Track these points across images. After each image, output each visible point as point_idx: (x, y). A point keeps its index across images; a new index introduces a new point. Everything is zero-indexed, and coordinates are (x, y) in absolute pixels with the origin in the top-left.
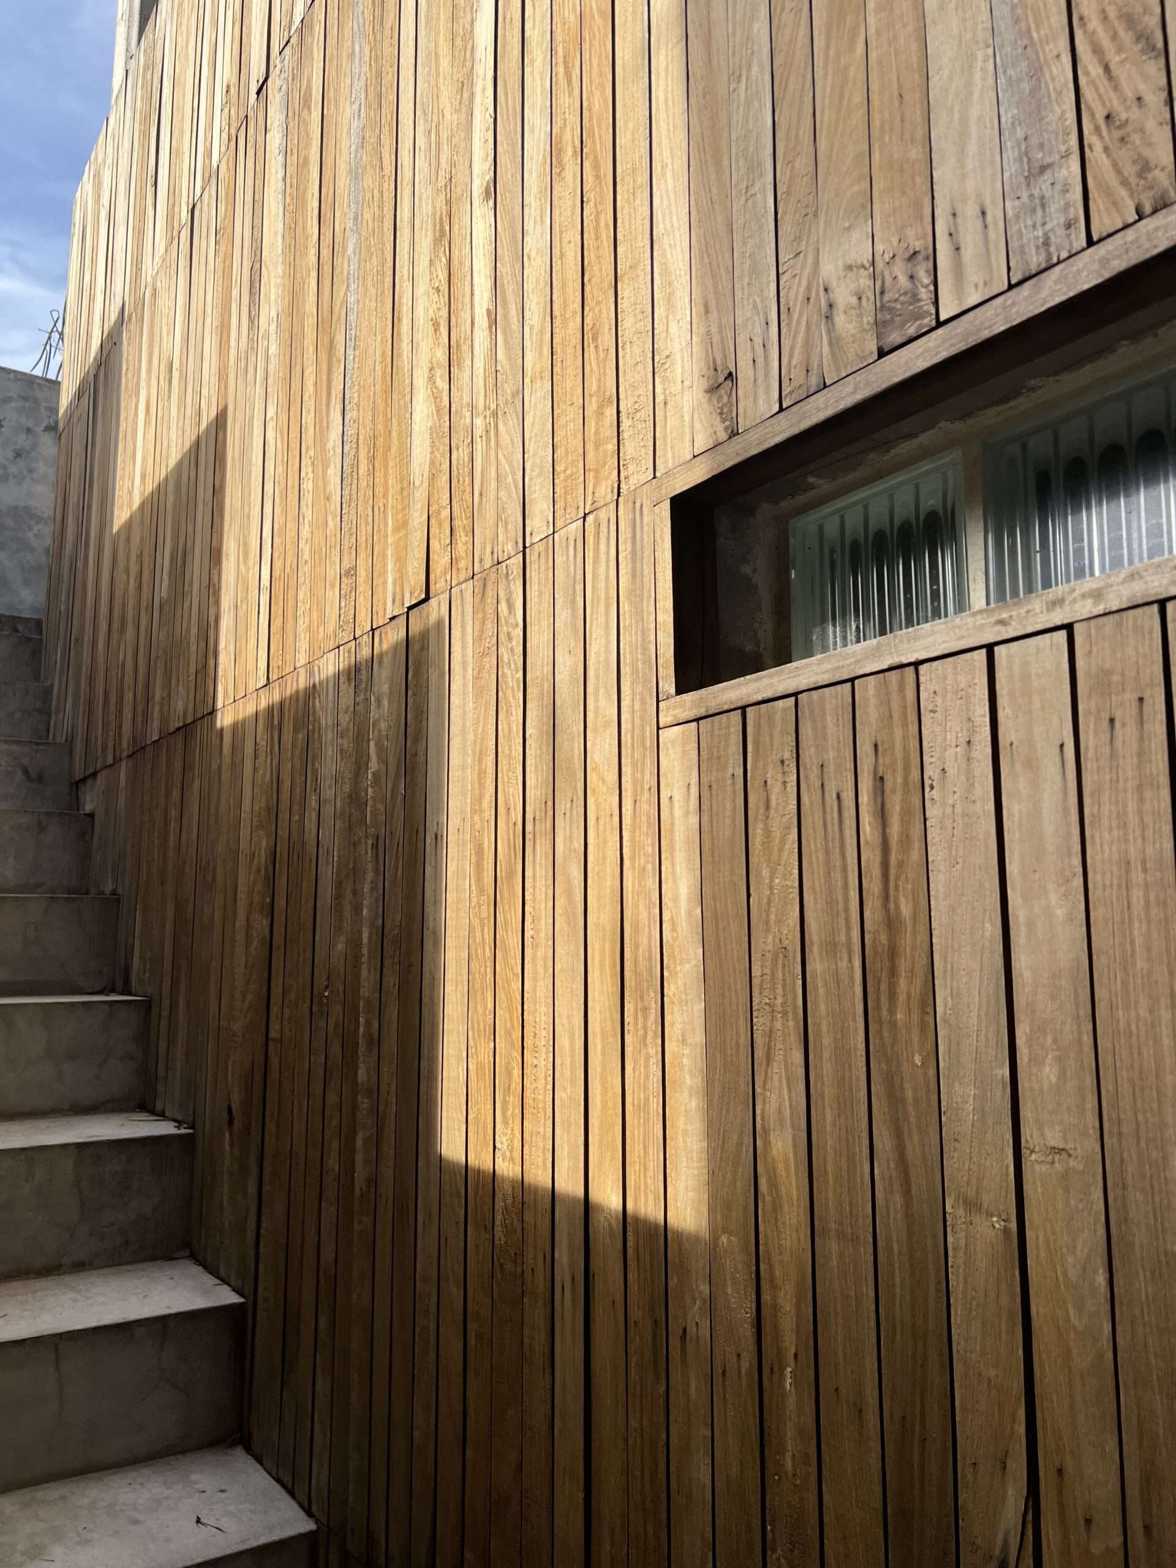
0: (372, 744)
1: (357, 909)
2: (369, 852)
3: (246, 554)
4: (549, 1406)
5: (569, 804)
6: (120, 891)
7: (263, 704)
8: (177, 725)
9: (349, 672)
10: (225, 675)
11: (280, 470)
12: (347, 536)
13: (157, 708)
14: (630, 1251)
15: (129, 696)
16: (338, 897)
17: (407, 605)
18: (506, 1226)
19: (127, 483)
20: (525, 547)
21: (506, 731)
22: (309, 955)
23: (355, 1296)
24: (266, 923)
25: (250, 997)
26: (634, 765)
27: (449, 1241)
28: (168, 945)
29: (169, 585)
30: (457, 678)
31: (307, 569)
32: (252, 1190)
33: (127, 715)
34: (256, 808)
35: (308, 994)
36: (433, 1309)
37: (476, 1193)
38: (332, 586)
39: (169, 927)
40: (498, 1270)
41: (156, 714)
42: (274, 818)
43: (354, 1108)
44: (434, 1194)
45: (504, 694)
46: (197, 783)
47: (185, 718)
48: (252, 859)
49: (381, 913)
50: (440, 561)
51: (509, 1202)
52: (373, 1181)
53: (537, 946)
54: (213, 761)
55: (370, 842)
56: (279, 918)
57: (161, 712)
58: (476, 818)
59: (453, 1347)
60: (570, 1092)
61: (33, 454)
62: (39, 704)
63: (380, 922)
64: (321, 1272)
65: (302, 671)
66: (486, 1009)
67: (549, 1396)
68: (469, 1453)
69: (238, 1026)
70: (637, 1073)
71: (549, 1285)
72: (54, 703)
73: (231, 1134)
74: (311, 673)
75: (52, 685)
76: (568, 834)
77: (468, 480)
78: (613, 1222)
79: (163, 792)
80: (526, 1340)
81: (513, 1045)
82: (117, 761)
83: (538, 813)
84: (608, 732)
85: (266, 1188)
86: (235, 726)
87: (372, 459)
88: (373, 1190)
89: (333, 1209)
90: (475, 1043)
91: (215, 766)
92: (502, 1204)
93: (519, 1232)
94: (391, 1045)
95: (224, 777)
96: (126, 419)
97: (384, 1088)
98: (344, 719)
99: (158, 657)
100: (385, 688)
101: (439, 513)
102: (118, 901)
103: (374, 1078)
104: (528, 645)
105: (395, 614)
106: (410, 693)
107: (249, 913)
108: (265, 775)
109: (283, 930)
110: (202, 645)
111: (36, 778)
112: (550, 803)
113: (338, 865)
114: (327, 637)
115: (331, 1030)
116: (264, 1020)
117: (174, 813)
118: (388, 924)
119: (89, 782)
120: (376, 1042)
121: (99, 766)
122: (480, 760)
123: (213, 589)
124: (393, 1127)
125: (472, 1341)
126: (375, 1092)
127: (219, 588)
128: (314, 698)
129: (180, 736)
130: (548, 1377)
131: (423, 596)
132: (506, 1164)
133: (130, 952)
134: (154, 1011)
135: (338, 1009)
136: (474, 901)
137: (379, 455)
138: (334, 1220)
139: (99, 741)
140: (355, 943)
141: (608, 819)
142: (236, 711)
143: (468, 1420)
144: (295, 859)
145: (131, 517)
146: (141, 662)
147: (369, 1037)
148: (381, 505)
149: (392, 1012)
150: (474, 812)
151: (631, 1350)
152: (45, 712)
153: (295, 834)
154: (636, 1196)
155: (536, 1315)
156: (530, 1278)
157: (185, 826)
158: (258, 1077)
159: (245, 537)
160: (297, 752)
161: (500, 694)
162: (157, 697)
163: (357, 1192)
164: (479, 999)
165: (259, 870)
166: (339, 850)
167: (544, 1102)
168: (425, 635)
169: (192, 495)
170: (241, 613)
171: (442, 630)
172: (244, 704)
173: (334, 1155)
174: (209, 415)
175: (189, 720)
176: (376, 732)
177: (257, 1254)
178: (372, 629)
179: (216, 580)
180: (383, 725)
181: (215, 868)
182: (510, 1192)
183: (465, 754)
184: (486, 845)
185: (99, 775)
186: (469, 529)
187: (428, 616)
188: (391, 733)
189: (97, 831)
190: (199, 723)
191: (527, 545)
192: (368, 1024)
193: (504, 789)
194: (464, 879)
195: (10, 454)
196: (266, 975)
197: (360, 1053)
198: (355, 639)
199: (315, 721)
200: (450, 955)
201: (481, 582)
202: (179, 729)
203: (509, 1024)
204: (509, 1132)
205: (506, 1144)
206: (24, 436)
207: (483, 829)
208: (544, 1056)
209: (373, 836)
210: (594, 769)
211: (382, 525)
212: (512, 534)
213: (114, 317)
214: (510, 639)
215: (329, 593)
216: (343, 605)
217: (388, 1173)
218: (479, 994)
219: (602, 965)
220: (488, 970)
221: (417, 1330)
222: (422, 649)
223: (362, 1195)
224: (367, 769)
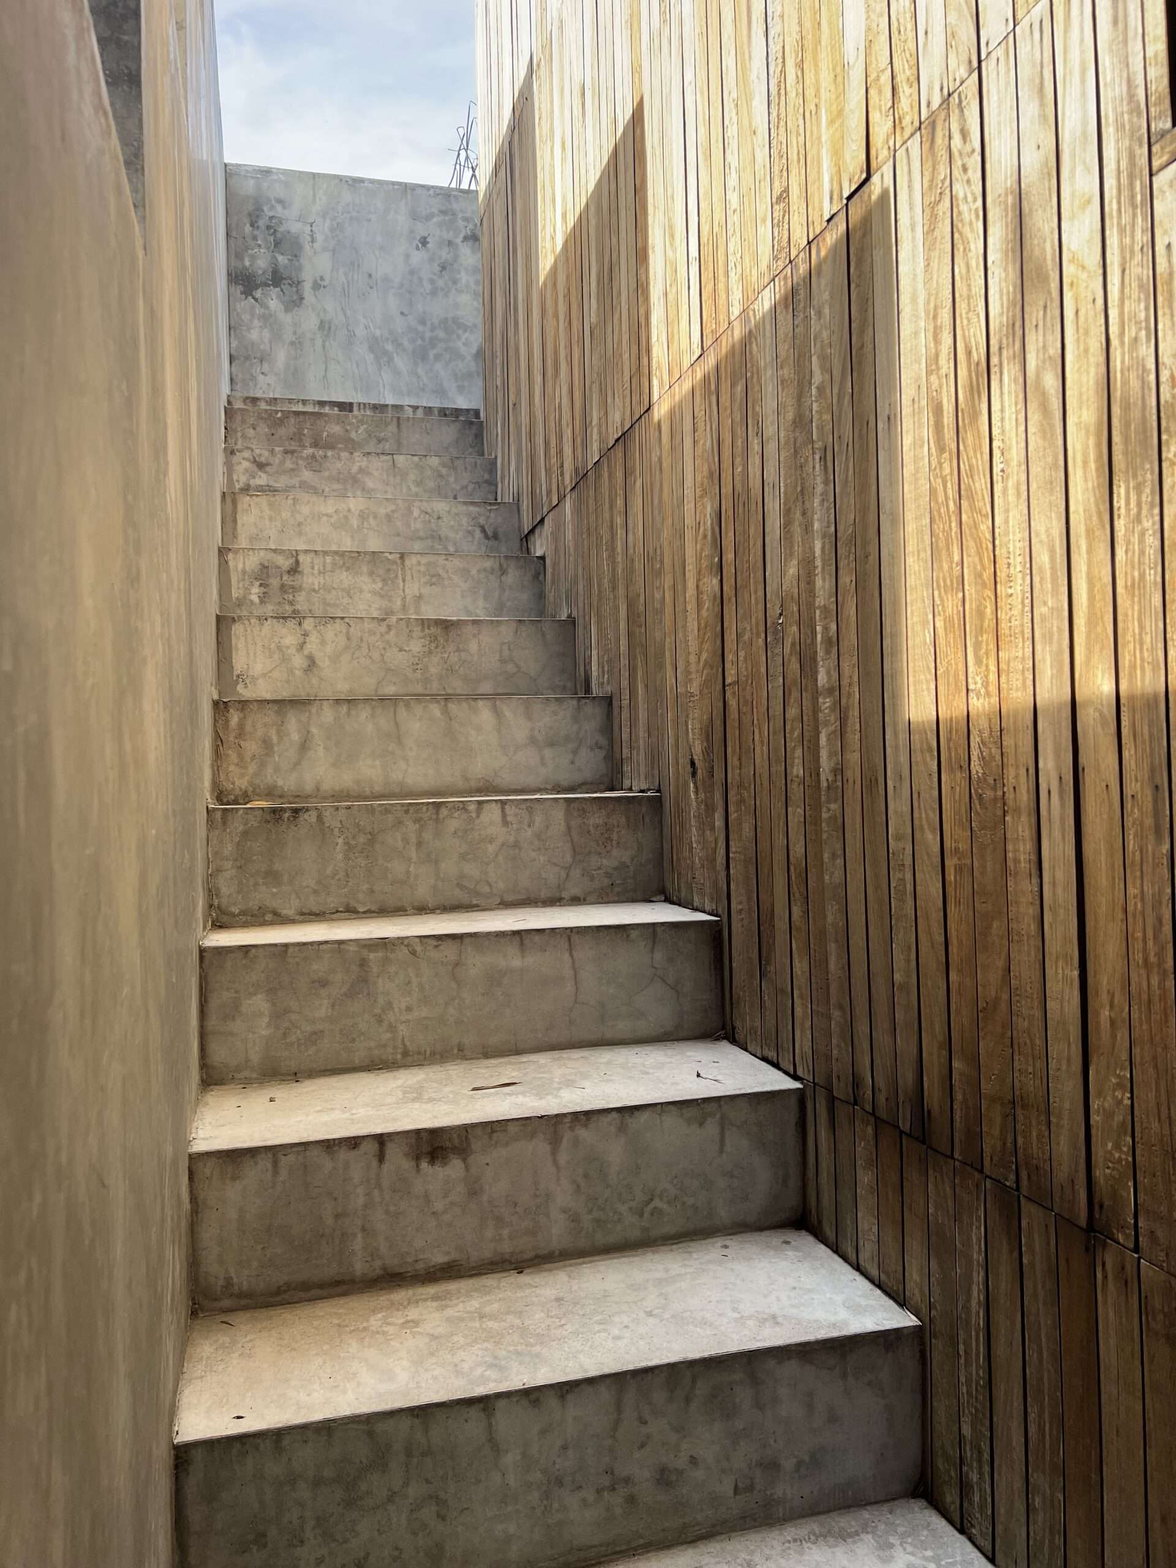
0: (814, 359)
1: (807, 528)
2: (817, 466)
3: (672, 236)
4: (1038, 907)
5: (1041, 313)
6: (575, 614)
7: (699, 375)
8: (616, 437)
9: (786, 299)
10: (659, 367)
11: (702, 131)
12: (777, 160)
13: (595, 430)
14: (1125, 732)
15: (568, 433)
16: (787, 525)
17: (846, 194)
18: (983, 758)
19: (549, 230)
20: (980, 62)
21: (964, 271)
22: (761, 593)
23: (827, 877)
24: (715, 582)
25: (704, 656)
26: (1122, 230)
27: (922, 795)
28: (623, 642)
29: (598, 308)
30: (904, 245)
31: (736, 218)
32: (719, 823)
33: (568, 450)
34: (699, 479)
35: (762, 628)
36: (908, 861)
37: (949, 740)
38: (764, 221)
39: (623, 625)
40: (977, 802)
41: (595, 436)
42: (717, 482)
43: (816, 710)
44: (904, 758)
45: (961, 234)
46: (639, 483)
47: (622, 425)
48: (698, 529)
49: (833, 520)
50: (881, 128)
51: (986, 734)
52: (839, 770)
53: (1008, 477)
54: (653, 455)
55: (817, 457)
56: (729, 570)
57: (600, 433)
58: (933, 378)
59: (931, 888)
60: (1051, 602)
61: (455, 266)
62: (486, 476)
63: (833, 529)
64: (792, 868)
65: (736, 324)
66: (952, 562)
67: (1038, 898)
68: (953, 976)
69: (694, 688)
70: (1130, 554)
71: (1033, 796)
72: (499, 473)
73: (695, 784)
74: (747, 320)
75: (496, 457)
76: (1041, 344)
77: (910, 25)
78: (1105, 711)
79: (607, 505)
80: (1010, 855)
81: (984, 585)
82: (561, 499)
83: (1004, 341)
84: (1087, 212)
85: (733, 816)
86: (672, 413)
87: (800, 65)
88: (839, 778)
89: (800, 811)
90: (942, 600)
91: (655, 459)
92: (978, 739)
93: (998, 758)
94: (850, 639)
95: (664, 465)
96: (543, 168)
97: (845, 682)
98: (783, 349)
99: (593, 382)
100: (826, 296)
101: (878, 78)
102: (574, 622)
103: (835, 675)
104: (988, 166)
105: (832, 212)
106: (853, 286)
107: (698, 580)
108: (707, 442)
109: (733, 581)
110: (635, 348)
111: (492, 536)
112: (1018, 324)
113: (786, 493)
114: (762, 275)
115: (787, 650)
116: (720, 670)
117: (619, 520)
118: (840, 528)
119: (537, 531)
120: (835, 643)
121: (545, 510)
122: (935, 317)
123: (641, 289)
124: (857, 714)
125: (951, 877)
126: (836, 690)
127: (648, 284)
128: (751, 343)
129: (620, 448)
130: (1035, 880)
131: (864, 176)
132: (981, 701)
133: (588, 664)
134: (615, 704)
135: (795, 628)
136: (934, 464)
137: (808, 56)
138: (802, 819)
139: (544, 487)
140: (808, 563)
141: (1090, 306)
142: (673, 396)
143: (950, 948)
144: (741, 510)
145: (556, 261)
146: (577, 395)
147: (828, 642)
148: (813, 108)
149: (850, 610)
150: (929, 373)
151: (1129, 822)
152: (492, 483)
153: (739, 487)
154: (1130, 675)
155: (1020, 828)
156: (1012, 796)
157: (630, 526)
158: (718, 723)
159: (670, 220)
160: (736, 406)
161: (956, 235)
162: (595, 421)
163: (824, 784)
164: (944, 558)
165: (705, 536)
166: (785, 480)
167: (1022, 625)
168: (866, 221)
169: (613, 207)
170: (670, 297)
171: (886, 203)
172: (680, 386)
173: (798, 761)
174: (625, 115)
175: (627, 426)
176: (818, 345)
177: (728, 875)
178: (809, 243)
179: (644, 278)
180: (825, 334)
181: (662, 555)
182: (986, 725)
183: (916, 317)
184: (945, 401)
185: (546, 520)
186: (913, 78)
187: (870, 197)
188: (834, 338)
189: (549, 570)
190: (637, 425)
191: (983, 57)
192: (826, 629)
193: (964, 336)
194: (922, 446)
195: (437, 269)
196: (719, 628)
197: (819, 659)
198: (791, 262)
199: (752, 366)
200: (911, 527)
201: (930, 129)
202: (617, 440)
203: (979, 567)
204: (984, 668)
205: (980, 682)
206: (446, 249)
207: (941, 386)
208: (1020, 581)
209: (819, 449)
210: (1072, 261)
211: (815, 128)
212: (964, 57)
213: (522, 73)
214: (965, 169)
215: (761, 230)
216: (776, 234)
217: (853, 758)
218: (944, 552)
219: (1085, 463)
220: (953, 525)
221: (893, 885)
222: (864, 235)
223: (829, 787)
224: (810, 384)
